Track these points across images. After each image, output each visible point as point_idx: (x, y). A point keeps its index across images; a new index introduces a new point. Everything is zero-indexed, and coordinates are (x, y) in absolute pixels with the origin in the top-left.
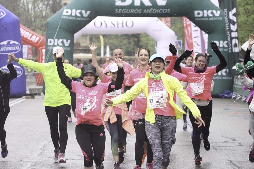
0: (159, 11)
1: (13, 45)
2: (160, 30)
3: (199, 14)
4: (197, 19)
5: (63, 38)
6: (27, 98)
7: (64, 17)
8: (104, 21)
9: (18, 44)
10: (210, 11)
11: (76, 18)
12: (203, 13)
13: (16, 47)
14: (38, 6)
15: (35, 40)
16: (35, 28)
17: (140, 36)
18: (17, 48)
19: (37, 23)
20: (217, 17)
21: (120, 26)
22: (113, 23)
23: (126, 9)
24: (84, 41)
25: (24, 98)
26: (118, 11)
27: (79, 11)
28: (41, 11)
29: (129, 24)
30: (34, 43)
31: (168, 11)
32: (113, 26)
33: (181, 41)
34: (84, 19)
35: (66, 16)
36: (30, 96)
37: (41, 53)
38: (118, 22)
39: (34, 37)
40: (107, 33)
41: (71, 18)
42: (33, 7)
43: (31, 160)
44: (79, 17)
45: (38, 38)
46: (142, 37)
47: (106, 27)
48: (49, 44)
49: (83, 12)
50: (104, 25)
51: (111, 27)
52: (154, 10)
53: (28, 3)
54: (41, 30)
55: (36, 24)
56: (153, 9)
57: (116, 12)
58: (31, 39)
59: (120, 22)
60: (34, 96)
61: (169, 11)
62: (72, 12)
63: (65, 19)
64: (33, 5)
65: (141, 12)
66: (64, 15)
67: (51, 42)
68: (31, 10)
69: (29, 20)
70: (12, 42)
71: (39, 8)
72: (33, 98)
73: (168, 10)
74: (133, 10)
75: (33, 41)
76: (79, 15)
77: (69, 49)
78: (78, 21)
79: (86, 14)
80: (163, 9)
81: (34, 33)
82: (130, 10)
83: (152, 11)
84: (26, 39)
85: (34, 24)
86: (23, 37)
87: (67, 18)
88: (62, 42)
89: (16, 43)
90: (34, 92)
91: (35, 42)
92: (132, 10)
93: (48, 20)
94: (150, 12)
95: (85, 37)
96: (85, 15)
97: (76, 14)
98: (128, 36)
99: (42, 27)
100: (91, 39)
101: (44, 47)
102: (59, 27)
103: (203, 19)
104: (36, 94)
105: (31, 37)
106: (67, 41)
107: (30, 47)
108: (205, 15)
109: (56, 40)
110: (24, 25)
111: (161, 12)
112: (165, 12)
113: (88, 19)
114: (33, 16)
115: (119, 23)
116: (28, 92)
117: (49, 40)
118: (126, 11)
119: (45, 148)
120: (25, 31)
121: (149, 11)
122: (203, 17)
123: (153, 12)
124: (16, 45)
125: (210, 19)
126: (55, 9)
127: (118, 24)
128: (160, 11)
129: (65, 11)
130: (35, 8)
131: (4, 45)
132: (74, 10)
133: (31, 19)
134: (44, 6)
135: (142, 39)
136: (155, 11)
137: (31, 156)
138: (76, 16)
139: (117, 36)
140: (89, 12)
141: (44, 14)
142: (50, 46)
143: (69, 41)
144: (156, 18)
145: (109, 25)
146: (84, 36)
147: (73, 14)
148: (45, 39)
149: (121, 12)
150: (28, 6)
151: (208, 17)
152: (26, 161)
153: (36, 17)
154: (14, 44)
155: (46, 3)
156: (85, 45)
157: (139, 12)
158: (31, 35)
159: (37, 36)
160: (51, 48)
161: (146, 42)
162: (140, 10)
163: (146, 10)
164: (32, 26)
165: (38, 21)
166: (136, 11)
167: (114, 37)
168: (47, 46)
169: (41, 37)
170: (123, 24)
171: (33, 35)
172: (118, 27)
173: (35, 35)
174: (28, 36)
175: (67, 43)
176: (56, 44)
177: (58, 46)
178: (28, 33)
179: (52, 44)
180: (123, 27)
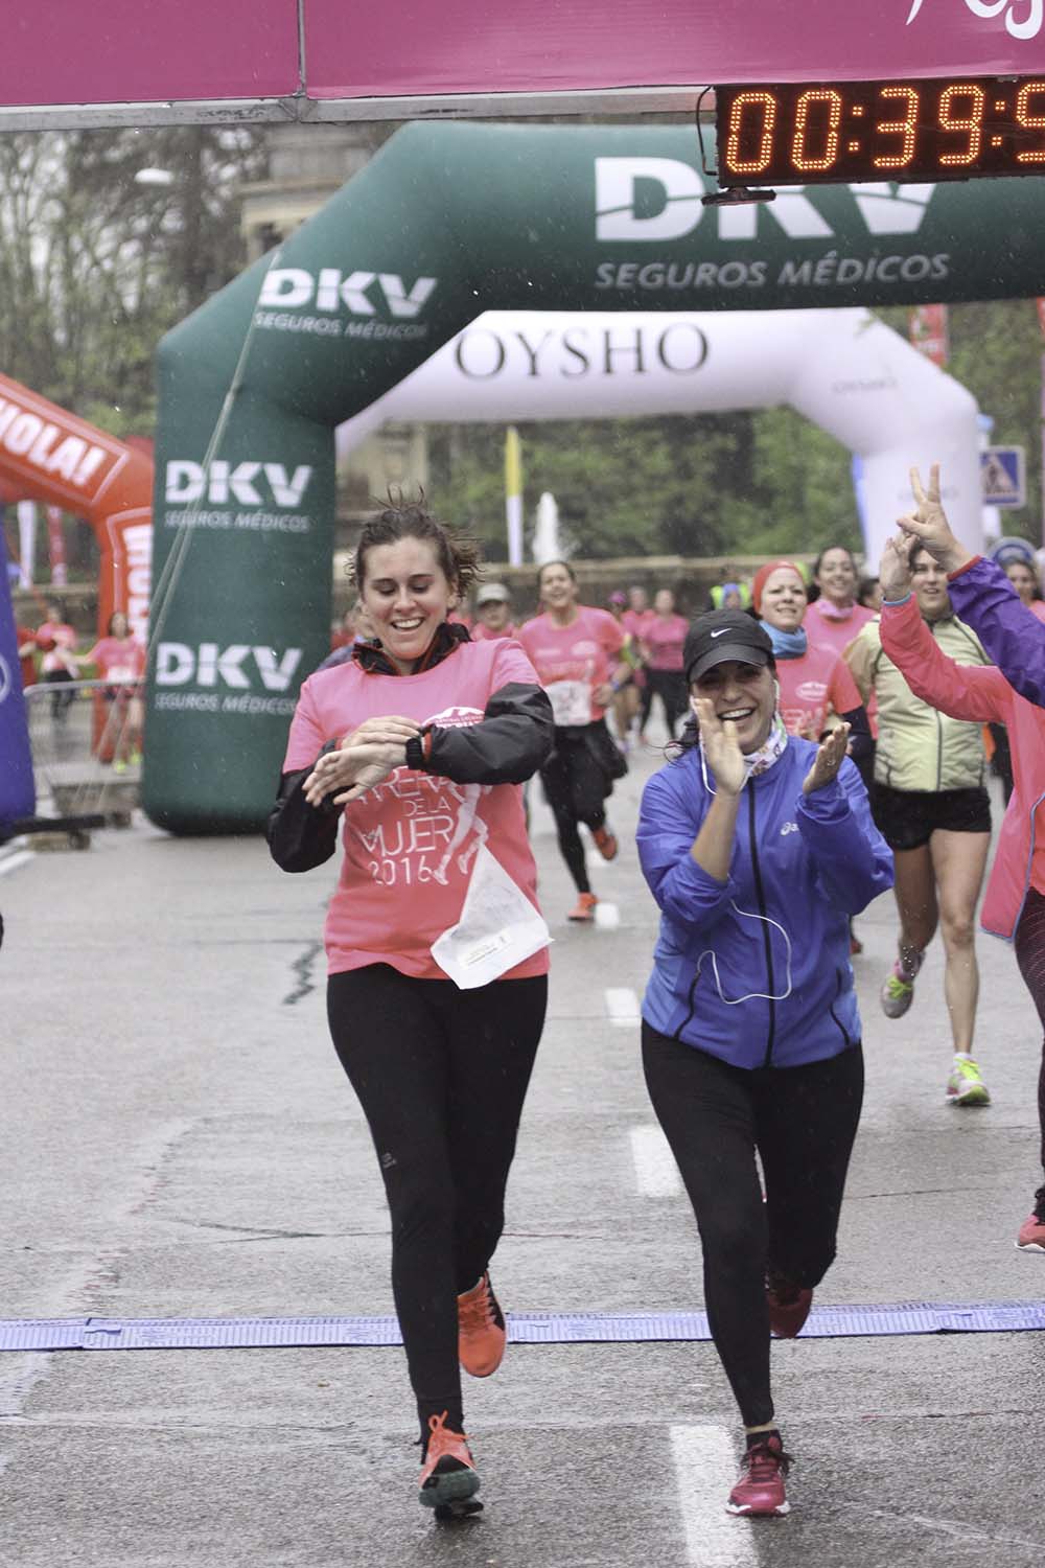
0: (876, 270)
2: (880, 385)
5: (264, 458)
6: (40, 847)
7: (266, 321)
8: (521, 337)
11: (344, 327)
14: (88, 245)
15: (77, 470)
16: (79, 391)
17: (756, 424)
19: (89, 359)
21: (624, 362)
22: (575, 347)
23: (670, 264)
24: (396, 464)
25: (21, 848)
26: (614, 274)
27: (361, 279)
28: (110, 278)
30: (70, 484)
31: (934, 270)
32: (575, 365)
33: (1021, 452)
34: (394, 333)
35: (278, 310)
36: (59, 836)
37: (116, 554)
39: (73, 447)
40: (540, 415)
41: (309, 324)
42: (59, 257)
43: (87, 1246)
44: (362, 319)
45: (96, 457)
46: (766, 430)
47: (534, 372)
48: (174, 495)
49: (391, 285)
50: (517, 359)
51: (565, 373)
52: (845, 263)
53: (24, 234)
54: (113, 401)
55: (80, 365)
56: (838, 259)
57: (601, 280)
58: (55, 463)
59: (623, 342)
60: (85, 832)
61: (943, 272)
62: (316, 288)
63: (273, 333)
64: (60, 244)
65: (761, 279)
66: (267, 310)
67: (184, 482)
68: (49, 276)
69: (37, 342)
71: (96, 263)
72: (82, 844)
73: (936, 265)
74: (713, 268)
75: (67, 473)
76: (360, 305)
77: (301, 524)
78: (358, 341)
79: (407, 300)
80: (906, 257)
81: (68, 423)
82: (690, 269)
83: (836, 268)
84: (23, 459)
85: (67, 366)
86: (1, 448)
87: (286, 323)
88: (261, 483)
90: (83, 809)
91: (80, 480)
92: (703, 267)
93: (169, 339)
94: (818, 280)
95: (401, 443)
96: (402, 307)
97: (342, 304)
98: (678, 428)
99: (122, 376)
100: (438, 453)
101: (146, 511)
102: (235, 384)
104: (97, 822)
105: (52, 450)
106: (290, 474)
109: (220, 469)
111: (891, 278)
112: (918, 276)
113: (420, 331)
114: (57, 312)
116: (46, 809)
117: (175, 469)
118: (665, 273)
119: (174, 1164)
120: (13, 411)
121: (814, 270)
123: (841, 278)
126: (198, 264)
128: (888, 272)
129: (274, 280)
130: (71, 260)
132: (330, 277)
133: (46, 333)
134: (129, 250)
135: (763, 441)
136: (851, 270)
137: (89, 1221)
138: (343, 313)
139: (602, 430)
140: (424, 287)
141: (130, 302)
142: (181, 507)
143: (303, 474)
144: (859, 314)
145: (553, 358)
146: (396, 434)
147: (327, 302)
148: (150, 466)
149: (634, 281)
150: (24, 252)
152: (61, 1248)
153: (80, 315)
155: (141, 224)
157: (751, 277)
158: (51, 433)
159: (90, 445)
160: (189, 520)
161: (794, 461)
162: (757, 267)
163: (797, 267)
164: (58, 379)
165: (91, 343)
166: (731, 275)
167: (585, 435)
168: (162, 508)
169: (115, 447)
170: (639, 350)
171: (64, 435)
172: (608, 370)
173: (80, 437)
174: (33, 444)
175: (289, 487)
176: (218, 495)
177: (233, 505)
178: (32, 424)
179: (193, 493)
180: (640, 368)
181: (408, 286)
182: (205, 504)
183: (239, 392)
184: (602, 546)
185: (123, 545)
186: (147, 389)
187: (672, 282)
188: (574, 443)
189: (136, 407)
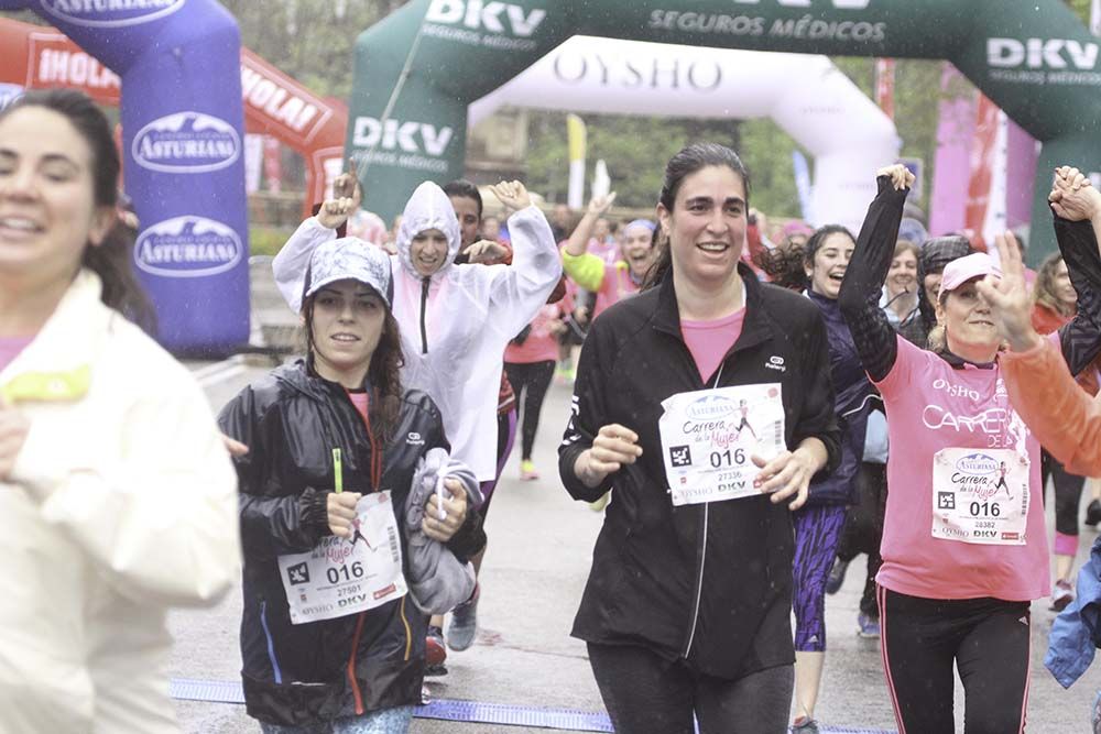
0: (836, 30)
1: (207, 135)
3: (1005, 53)
4: (996, 75)
5: (421, 120)
6: (251, 364)
7: (429, 30)
8: (598, 58)
9: (227, 133)
10: (1055, 45)
11: (482, 38)
12: (1026, 52)
13: (221, 145)
15: (296, 120)
16: (301, 66)
17: (743, 130)
18: (224, 149)
19: (309, 46)
20: (1083, 71)
21: (665, 80)
22: (634, 67)
23: (699, 14)
24: (505, 132)
25: (237, 364)
26: (663, 18)
27: (496, 8)
29: (704, 76)
30: (291, 129)
31: (874, 33)
32: (632, 79)
33: (920, 163)
34: (513, 44)
35: (440, 24)
36: (263, 358)
37: (319, 176)
38: (655, 63)
39: (295, 105)
40: (604, 108)
41: (459, 35)
44: (494, 34)
45: (310, 112)
46: (749, 134)
47: (605, 81)
48: (359, 140)
49: (515, 13)
50: (595, 72)
51: (626, 84)
52: (816, 24)
54: (322, 75)
55: (303, 49)
56: (812, 21)
57: (654, 21)
58: (282, 114)
59: (666, 68)
60: (280, 356)
61: (880, 35)
62: (465, 11)
63: (434, 39)
65: (759, 30)
66: (432, 23)
67: (367, 132)
69: (276, 29)
70: (203, 121)
73: (876, 31)
74: (728, 19)
75: (290, 120)
76: (494, 25)
77: (442, 167)
78: (493, 50)
79: (526, 23)
80: (856, 23)
81: (293, 88)
82: (712, 19)
83: (809, 28)
84: (261, 110)
85: (294, 50)
86: (248, 102)
87: (444, 33)
88: (418, 137)
89: (222, 126)
90: (280, 342)
91: (299, 126)
92: (721, 18)
93: (364, 37)
94: (797, 34)
95: (510, 120)
96: (521, 28)
97: (482, 24)
99: (330, 59)
100: (533, 130)
101: (340, 149)
102: (406, 69)
103: (1024, 76)
104: (290, 351)
105: (281, 105)
106: (438, 132)
107: (274, 143)
108: (1034, 61)
109: (392, 125)
110: (256, 50)
111: (846, 36)
112: (864, 37)
113: (532, 45)
114: (291, 12)
115: (660, 67)
116: (256, 339)
117: (361, 123)
118: (696, 20)
120: (257, 78)
121: (795, 26)
122: (1023, 66)
123: (813, 34)
124: (218, 136)
125: (1053, 78)
127: (655, 72)
128: (844, 32)
131: (167, 131)
132: (475, 4)
133: (283, 25)
135: (747, 141)
136: (819, 30)
138: (482, 29)
139: (643, 124)
140: (537, 16)
141: (340, 11)
142: (363, 148)
143: (446, 133)
144: (821, 62)
145: (618, 73)
146: (509, 114)
147: (472, 21)
148: (345, 119)
149: (675, 22)
151: (1046, 68)
153: (306, 18)
154: (211, 130)
156: (505, 151)
157: (753, 28)
158: (281, 94)
159: (307, 104)
160: (367, 158)
161: (767, 155)
162: (758, 21)
163: (784, 23)
164: (287, 57)
165: (311, 35)
166: (741, 25)
167: (632, 126)
168: (350, 148)
169: (323, 106)
170: (675, 73)
171: (289, 96)
172: (654, 83)
173: (300, 97)
174: (269, 101)
175: (437, 141)
176: (389, 142)
177: (398, 150)
178: (269, 87)
179: (372, 140)
180: (675, 84)
181: (526, 15)
182: (379, 148)
183: (409, 76)
184: (636, 199)
185: (324, 171)
186: (346, 69)
187: (701, 27)
188: (624, 131)
189: (338, 79)
